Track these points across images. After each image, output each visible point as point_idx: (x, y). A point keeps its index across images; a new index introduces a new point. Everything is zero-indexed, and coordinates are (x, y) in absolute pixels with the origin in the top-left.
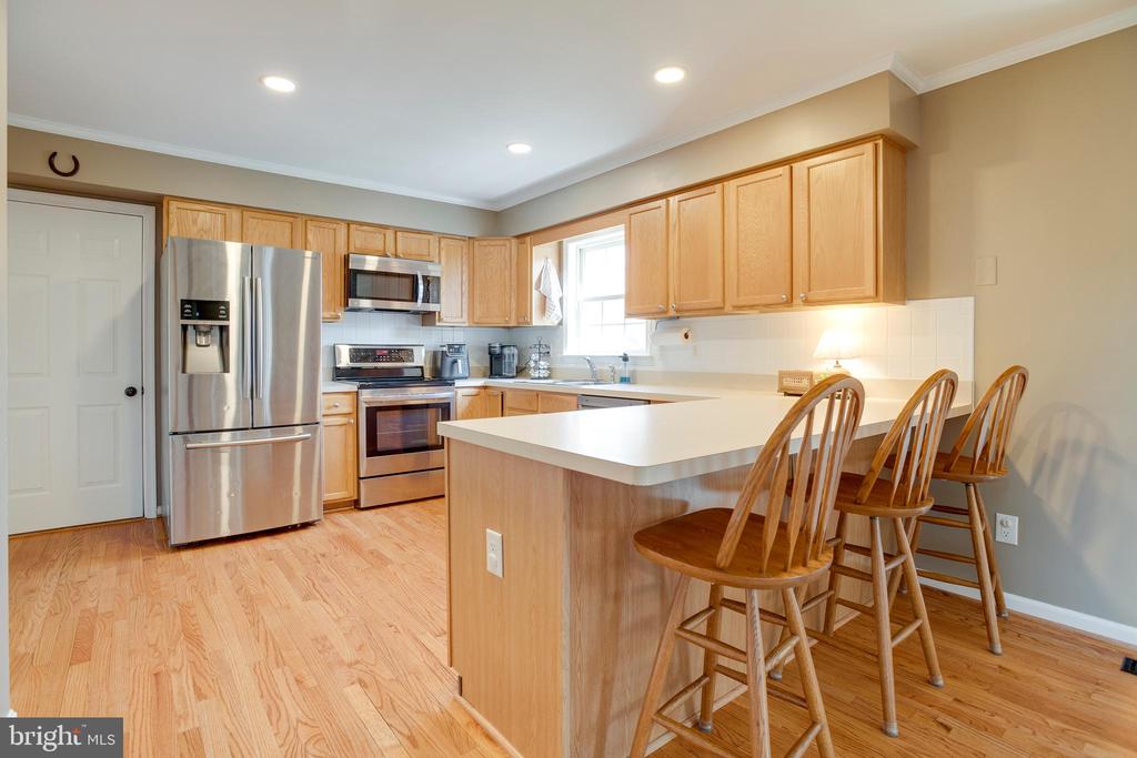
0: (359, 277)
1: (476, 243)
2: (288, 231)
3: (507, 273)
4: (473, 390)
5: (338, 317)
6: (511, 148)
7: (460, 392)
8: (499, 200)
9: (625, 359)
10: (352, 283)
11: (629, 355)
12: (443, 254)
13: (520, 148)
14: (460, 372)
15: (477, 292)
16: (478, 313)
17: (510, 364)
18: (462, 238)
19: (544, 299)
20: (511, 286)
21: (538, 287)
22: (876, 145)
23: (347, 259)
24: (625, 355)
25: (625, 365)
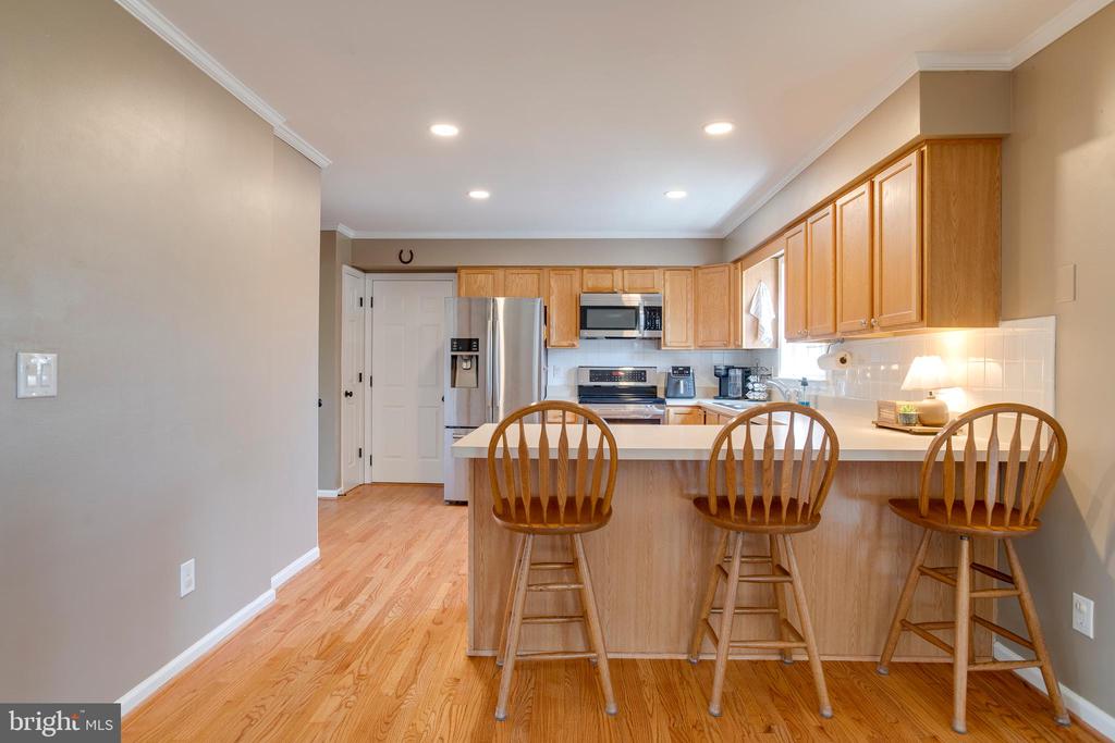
0: (589, 311)
1: (700, 272)
2: (536, 280)
3: (726, 298)
4: (689, 409)
5: (574, 345)
6: (668, 194)
7: (671, 410)
8: (717, 229)
9: (804, 383)
10: (585, 318)
11: (809, 379)
12: (667, 285)
13: (677, 194)
14: (682, 392)
15: (701, 317)
16: (701, 337)
17: (735, 384)
18: (687, 269)
19: (756, 321)
20: (730, 310)
21: (748, 311)
22: (923, 152)
23: (579, 299)
24: (804, 379)
25: (804, 390)
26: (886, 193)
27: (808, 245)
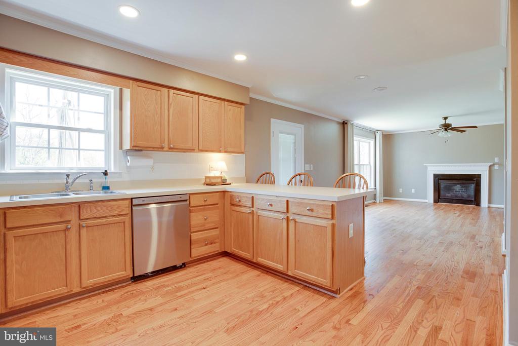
9: (106, 173)
24: (106, 171)
25: (106, 178)
26: (230, 110)
27: (170, 103)
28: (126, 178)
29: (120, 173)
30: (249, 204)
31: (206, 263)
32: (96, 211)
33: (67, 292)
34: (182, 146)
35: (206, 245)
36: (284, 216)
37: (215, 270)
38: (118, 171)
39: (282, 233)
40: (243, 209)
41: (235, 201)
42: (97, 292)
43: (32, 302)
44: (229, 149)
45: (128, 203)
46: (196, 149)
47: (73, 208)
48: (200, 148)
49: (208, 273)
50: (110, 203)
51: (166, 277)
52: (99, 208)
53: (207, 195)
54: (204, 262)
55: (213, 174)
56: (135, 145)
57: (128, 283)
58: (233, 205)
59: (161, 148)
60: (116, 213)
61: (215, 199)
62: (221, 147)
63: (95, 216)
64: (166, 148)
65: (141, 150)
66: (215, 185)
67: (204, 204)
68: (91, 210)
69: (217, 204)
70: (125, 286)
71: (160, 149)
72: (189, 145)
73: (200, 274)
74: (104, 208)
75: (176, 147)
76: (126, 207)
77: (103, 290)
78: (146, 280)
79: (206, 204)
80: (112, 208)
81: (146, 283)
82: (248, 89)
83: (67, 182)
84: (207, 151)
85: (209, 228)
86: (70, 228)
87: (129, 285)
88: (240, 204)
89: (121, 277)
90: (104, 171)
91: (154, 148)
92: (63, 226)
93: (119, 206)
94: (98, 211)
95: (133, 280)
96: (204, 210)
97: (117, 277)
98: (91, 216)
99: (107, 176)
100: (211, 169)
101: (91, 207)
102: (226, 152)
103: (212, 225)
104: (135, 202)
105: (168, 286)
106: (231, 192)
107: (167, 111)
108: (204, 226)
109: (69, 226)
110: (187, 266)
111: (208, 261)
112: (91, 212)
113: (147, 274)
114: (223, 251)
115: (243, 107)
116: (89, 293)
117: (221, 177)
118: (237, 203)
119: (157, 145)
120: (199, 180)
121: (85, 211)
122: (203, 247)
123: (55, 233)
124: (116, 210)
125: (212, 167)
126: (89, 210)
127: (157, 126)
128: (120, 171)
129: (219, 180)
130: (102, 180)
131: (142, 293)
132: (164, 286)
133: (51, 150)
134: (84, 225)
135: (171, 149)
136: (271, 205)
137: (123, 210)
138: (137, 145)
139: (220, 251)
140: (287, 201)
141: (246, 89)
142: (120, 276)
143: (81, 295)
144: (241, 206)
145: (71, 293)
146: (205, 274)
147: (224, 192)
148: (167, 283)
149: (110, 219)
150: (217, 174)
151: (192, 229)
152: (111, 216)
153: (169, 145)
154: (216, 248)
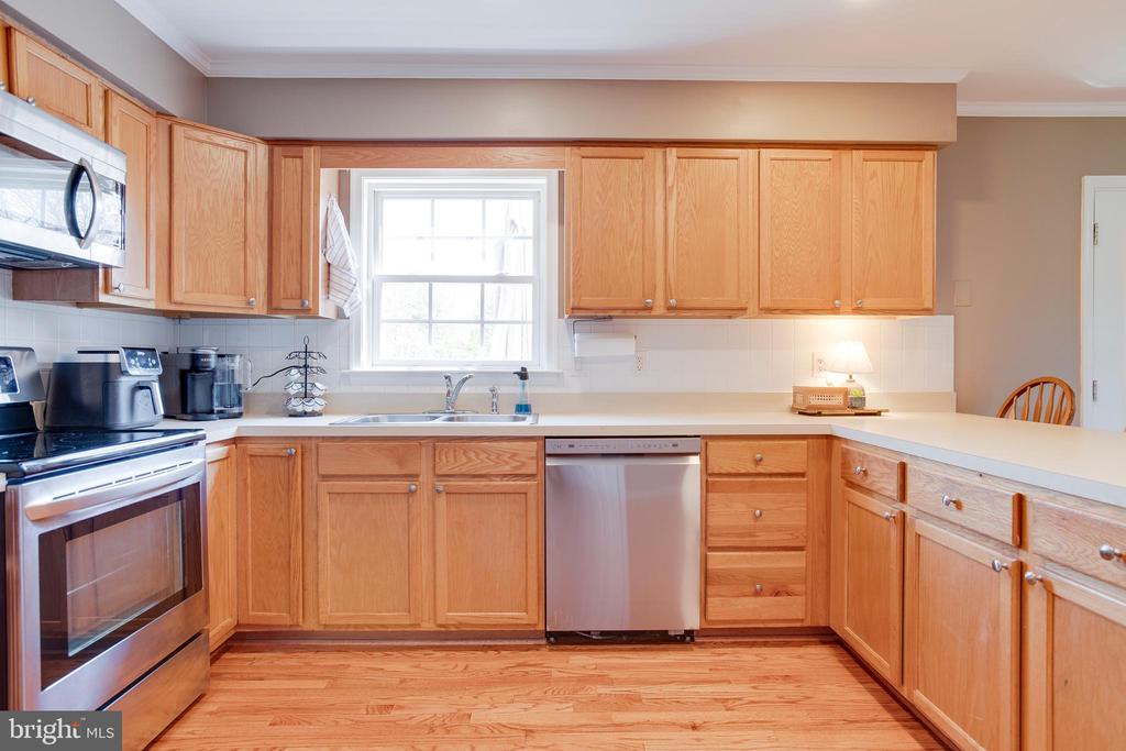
1: (180, 131)
9: (523, 375)
12: (116, 130)
15: (182, 238)
16: (182, 282)
18: (147, 109)
19: (328, 268)
24: (524, 369)
25: (523, 386)
26: (874, 174)
27: (669, 184)
28: (574, 386)
29: (559, 375)
30: (891, 487)
31: (756, 650)
32: (464, 459)
33: (411, 625)
34: (705, 301)
35: (757, 594)
36: (1006, 559)
37: (767, 678)
38: (557, 371)
39: (995, 623)
40: (874, 504)
41: (853, 470)
42: (471, 643)
43: (356, 626)
44: (868, 303)
45: (535, 448)
46: (752, 307)
47: (424, 449)
48: (766, 303)
49: (738, 682)
50: (495, 444)
51: (627, 655)
52: (472, 455)
53: (763, 443)
54: (753, 645)
55: (823, 380)
56: (576, 305)
57: (538, 642)
58: (851, 485)
59: (646, 310)
60: (507, 469)
61: (796, 458)
62: (837, 297)
63: (463, 471)
64: (660, 309)
65: (611, 317)
66: (819, 414)
67: (751, 468)
68: (455, 456)
69: (802, 475)
70: (528, 648)
71: (641, 313)
72: (729, 299)
73: (716, 675)
74: (483, 456)
75: (686, 305)
76: (532, 458)
77: (483, 643)
78: (579, 647)
79: (760, 469)
80: (499, 456)
81: (572, 657)
82: (949, 89)
83: (449, 392)
84: (787, 311)
85: (766, 545)
86: (415, 491)
87: (537, 647)
88: (866, 483)
89: (517, 625)
90: (519, 370)
91: (625, 310)
92: (402, 485)
93: (515, 455)
94: (470, 460)
95: (552, 639)
96: (753, 487)
97: (511, 621)
98: (456, 471)
99: (526, 382)
100: (819, 365)
101: (455, 451)
102: (858, 311)
103: (781, 538)
104: (551, 447)
105: (611, 682)
106: (846, 441)
107: (660, 209)
108: (750, 535)
109: (413, 487)
110: (697, 640)
111: (765, 644)
112: (456, 461)
113: (589, 632)
114: (822, 624)
115: (929, 156)
116: (457, 640)
117: (846, 392)
118: (858, 479)
119: (634, 300)
120: (779, 397)
121: (444, 457)
122: (747, 600)
123: (391, 496)
124: (507, 463)
125: (820, 361)
126: (452, 456)
127: (632, 253)
128: (560, 371)
129: (838, 401)
130: (513, 389)
131: (546, 678)
132: (602, 679)
133: (434, 325)
134: (441, 488)
135: (675, 311)
136: (958, 505)
137: (524, 464)
138: (582, 305)
139: (808, 623)
140: (1020, 501)
141: (946, 92)
142: (515, 622)
143: (441, 640)
144: (869, 492)
145: (418, 629)
146: (729, 682)
147: (830, 438)
148: (613, 675)
149: (498, 483)
150: (838, 381)
151: (709, 538)
152: (497, 475)
153: (666, 301)
154: (791, 610)
